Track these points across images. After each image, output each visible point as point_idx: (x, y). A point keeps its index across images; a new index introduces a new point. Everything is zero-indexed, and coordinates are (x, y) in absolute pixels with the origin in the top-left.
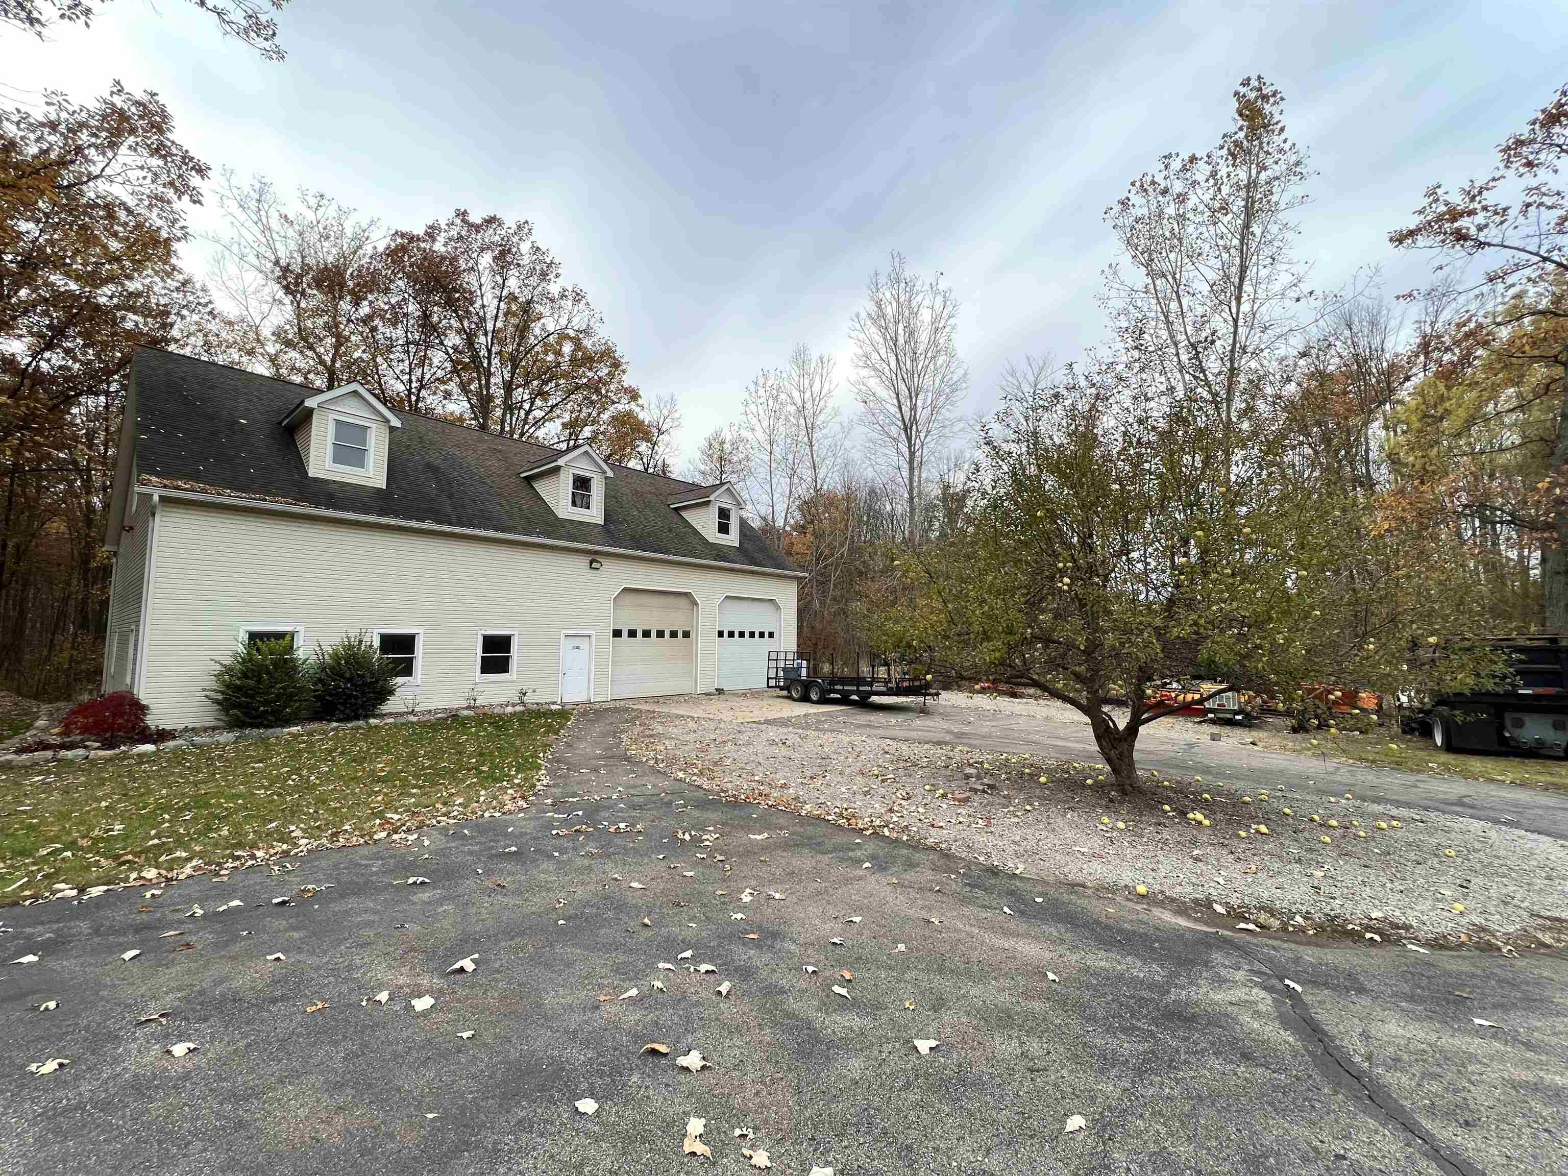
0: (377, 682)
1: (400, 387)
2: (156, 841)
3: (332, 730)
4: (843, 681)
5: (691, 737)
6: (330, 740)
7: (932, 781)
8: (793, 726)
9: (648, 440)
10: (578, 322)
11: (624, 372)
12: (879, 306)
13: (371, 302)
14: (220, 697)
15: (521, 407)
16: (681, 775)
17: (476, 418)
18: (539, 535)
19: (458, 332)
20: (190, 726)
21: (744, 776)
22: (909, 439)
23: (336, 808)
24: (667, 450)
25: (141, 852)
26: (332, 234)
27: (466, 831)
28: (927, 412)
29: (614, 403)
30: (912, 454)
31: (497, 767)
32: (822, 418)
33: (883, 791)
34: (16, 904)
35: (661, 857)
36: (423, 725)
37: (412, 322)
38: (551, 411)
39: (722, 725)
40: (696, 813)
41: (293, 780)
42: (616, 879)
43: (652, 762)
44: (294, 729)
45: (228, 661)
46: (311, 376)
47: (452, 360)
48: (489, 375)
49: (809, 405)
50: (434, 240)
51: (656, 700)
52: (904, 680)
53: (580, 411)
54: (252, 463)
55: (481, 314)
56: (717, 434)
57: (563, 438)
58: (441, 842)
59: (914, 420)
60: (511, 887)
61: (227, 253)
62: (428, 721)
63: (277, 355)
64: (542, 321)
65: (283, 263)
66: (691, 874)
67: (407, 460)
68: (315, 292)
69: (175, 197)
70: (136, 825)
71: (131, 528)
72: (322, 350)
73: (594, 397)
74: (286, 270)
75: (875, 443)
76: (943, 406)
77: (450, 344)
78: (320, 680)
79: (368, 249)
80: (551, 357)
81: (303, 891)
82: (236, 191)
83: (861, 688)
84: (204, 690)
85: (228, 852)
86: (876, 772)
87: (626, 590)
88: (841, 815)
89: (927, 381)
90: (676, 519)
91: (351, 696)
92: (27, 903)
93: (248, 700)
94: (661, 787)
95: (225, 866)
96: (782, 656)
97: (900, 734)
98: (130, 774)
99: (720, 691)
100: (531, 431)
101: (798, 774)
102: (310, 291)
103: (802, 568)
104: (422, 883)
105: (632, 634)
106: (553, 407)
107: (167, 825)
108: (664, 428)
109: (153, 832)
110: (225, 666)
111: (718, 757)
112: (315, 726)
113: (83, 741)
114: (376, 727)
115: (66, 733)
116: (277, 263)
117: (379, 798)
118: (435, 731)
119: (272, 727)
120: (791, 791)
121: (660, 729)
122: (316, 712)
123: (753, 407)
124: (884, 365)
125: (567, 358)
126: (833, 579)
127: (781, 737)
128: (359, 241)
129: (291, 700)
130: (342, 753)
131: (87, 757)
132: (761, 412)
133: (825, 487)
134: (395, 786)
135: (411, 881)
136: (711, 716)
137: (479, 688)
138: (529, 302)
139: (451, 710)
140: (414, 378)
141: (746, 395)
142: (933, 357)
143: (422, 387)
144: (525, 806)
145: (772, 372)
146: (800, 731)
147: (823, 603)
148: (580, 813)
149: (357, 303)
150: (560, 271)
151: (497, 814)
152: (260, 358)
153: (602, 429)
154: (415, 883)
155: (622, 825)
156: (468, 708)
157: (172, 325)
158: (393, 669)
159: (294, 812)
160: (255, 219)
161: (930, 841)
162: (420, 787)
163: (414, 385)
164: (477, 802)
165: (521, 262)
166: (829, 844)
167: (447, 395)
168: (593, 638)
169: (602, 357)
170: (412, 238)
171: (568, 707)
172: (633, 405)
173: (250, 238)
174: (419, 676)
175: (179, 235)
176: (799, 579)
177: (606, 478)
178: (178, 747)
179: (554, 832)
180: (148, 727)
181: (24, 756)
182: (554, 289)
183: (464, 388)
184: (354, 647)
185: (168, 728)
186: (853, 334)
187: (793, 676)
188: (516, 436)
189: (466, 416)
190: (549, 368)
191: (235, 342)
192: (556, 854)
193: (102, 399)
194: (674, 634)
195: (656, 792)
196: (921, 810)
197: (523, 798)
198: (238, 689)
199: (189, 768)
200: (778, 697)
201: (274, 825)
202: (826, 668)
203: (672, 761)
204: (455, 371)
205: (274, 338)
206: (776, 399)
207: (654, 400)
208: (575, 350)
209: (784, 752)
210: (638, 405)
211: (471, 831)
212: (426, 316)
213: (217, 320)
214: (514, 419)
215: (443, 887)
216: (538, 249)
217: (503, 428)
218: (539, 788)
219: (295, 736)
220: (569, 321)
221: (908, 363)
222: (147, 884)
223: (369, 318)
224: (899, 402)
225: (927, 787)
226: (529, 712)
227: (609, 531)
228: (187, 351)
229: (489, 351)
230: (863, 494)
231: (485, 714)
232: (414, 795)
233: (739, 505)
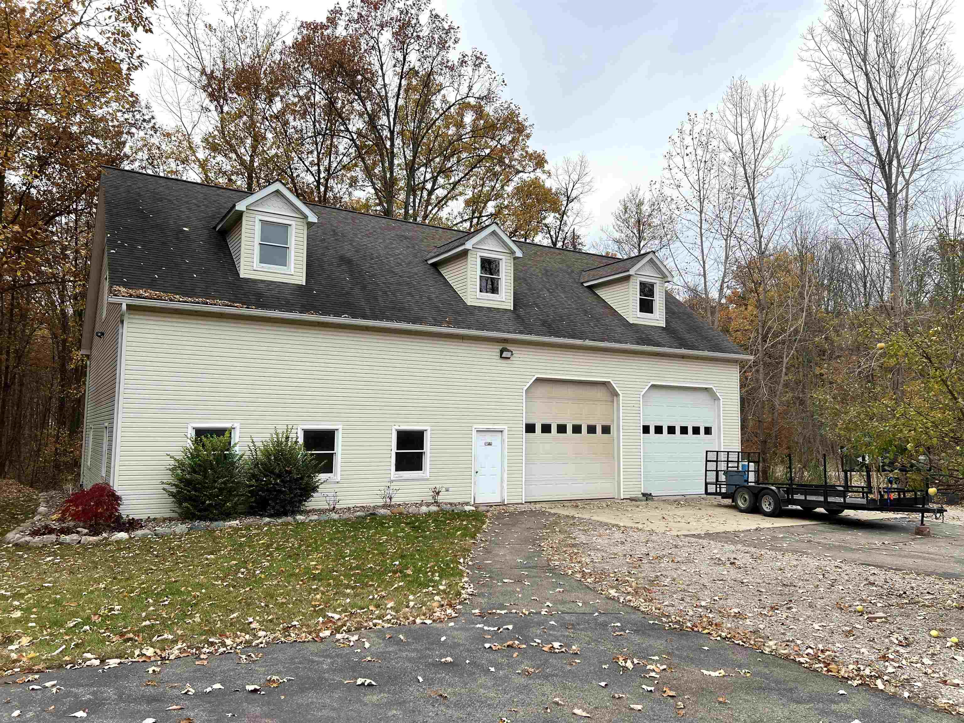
0: (302, 478)
1: (310, 179)
2: (147, 623)
3: (265, 525)
4: (807, 489)
5: (619, 549)
6: (266, 535)
7: (940, 626)
8: (743, 543)
9: (555, 210)
10: (479, 90)
11: (528, 136)
12: (841, 15)
13: (282, 98)
14: (174, 490)
15: (423, 188)
16: (613, 592)
17: (380, 204)
18: (449, 325)
19: (361, 115)
20: (152, 517)
21: (688, 599)
22: (887, 177)
23: (283, 603)
24: (578, 220)
25: (138, 631)
26: (248, 35)
27: (401, 637)
28: (913, 141)
29: (518, 172)
30: (892, 197)
31: (420, 571)
32: (766, 163)
33: (871, 633)
34: (60, 667)
35: (603, 684)
36: (346, 522)
37: (318, 111)
38: (453, 189)
39: (654, 538)
40: (637, 639)
41: (243, 573)
42: (557, 703)
43: (579, 576)
44: (234, 523)
45: (180, 456)
46: (233, 178)
47: (356, 146)
48: (392, 156)
49: (749, 150)
50: (335, 26)
51: (575, 503)
52: (889, 491)
53: (483, 185)
54: (195, 268)
55: (383, 93)
56: (634, 195)
57: (466, 217)
58: (381, 646)
59: (894, 152)
60: (453, 699)
61: (165, 69)
62: (348, 519)
63: (206, 160)
64: (443, 92)
65: (208, 71)
66: (639, 707)
67: (323, 254)
68: (235, 95)
69: (132, 29)
70: (129, 606)
71: (103, 334)
72: (243, 150)
73: (498, 168)
74: (211, 77)
75: (838, 189)
76: (937, 129)
77: (354, 129)
78: (254, 476)
79: (278, 45)
80: (452, 130)
81: (269, 681)
82: (170, 10)
83: (830, 499)
84: (163, 483)
85: (204, 637)
86: (859, 608)
87: (539, 380)
88: (816, 657)
89: (913, 100)
90: (590, 299)
91: (280, 492)
92: (68, 667)
93: (197, 494)
94: (593, 606)
95: (204, 650)
96: (723, 457)
97: (888, 560)
98: (114, 560)
99: (647, 496)
100: (434, 212)
101: (755, 602)
102: (230, 95)
103: (745, 348)
104: (370, 685)
105: (546, 429)
106: (455, 184)
107: (152, 608)
108: (573, 195)
109: (144, 614)
110: (177, 461)
111: (653, 575)
112: (250, 520)
113: (75, 527)
114: (303, 523)
115: (62, 520)
116: (203, 72)
117: (318, 597)
118: (356, 529)
119: (216, 520)
120: (748, 622)
121: (583, 538)
122: (251, 507)
123: (678, 160)
124: (849, 87)
125: (469, 129)
126: (785, 360)
127: (728, 555)
128: (271, 37)
129: (231, 495)
130: (277, 549)
131: (79, 542)
132: (688, 165)
133: (771, 246)
134: (329, 585)
135: (359, 681)
136: (640, 526)
137: (394, 486)
138: (429, 74)
139: (368, 508)
140: (322, 168)
141: (668, 147)
142: (920, 69)
143: (330, 175)
144: (454, 615)
145: (700, 116)
146: (753, 550)
147: (772, 392)
148: (510, 627)
149: (270, 101)
150: (459, 36)
151: (428, 622)
152: (193, 165)
153: (506, 203)
154: (363, 684)
155: (556, 645)
156: (384, 506)
157: (124, 143)
158: (316, 466)
159: (248, 604)
160: (185, 32)
161: (942, 702)
162: (353, 588)
163: (322, 175)
164: (408, 607)
165: (421, 34)
166: (803, 692)
167: (353, 182)
168: (506, 433)
169: (505, 123)
170: (315, 27)
171: (481, 509)
172: (539, 172)
173: (182, 51)
174: (339, 473)
175: (136, 64)
176: (742, 364)
177: (515, 258)
178: (145, 536)
179: (487, 645)
180: (120, 517)
181: (37, 539)
182: (453, 56)
183: (368, 171)
184: (282, 443)
185: (136, 517)
186: (806, 55)
187: (737, 480)
188: (419, 219)
189: (371, 202)
190: (450, 143)
191: (173, 153)
192: (492, 669)
193: (73, 216)
194: (592, 429)
195: (587, 610)
196: (927, 661)
197: (450, 605)
198: (188, 483)
199: (157, 556)
200: (720, 506)
201: (235, 615)
202: (779, 472)
203: (601, 575)
204: (360, 156)
205: (204, 145)
206: (705, 146)
207: (561, 163)
208: (477, 119)
209: (734, 573)
210: (544, 172)
211: (406, 637)
212: (331, 103)
213: (158, 134)
214: (417, 201)
215: (389, 692)
216: (437, 16)
217: (407, 212)
218: (465, 596)
219: (236, 530)
220: (470, 88)
221: (883, 80)
222: (148, 661)
223: (282, 112)
224: (872, 132)
225: (934, 633)
226: (444, 512)
227: (518, 316)
228: (136, 166)
229: (392, 132)
230: (823, 252)
231: (401, 514)
232: (348, 595)
233: (664, 278)
